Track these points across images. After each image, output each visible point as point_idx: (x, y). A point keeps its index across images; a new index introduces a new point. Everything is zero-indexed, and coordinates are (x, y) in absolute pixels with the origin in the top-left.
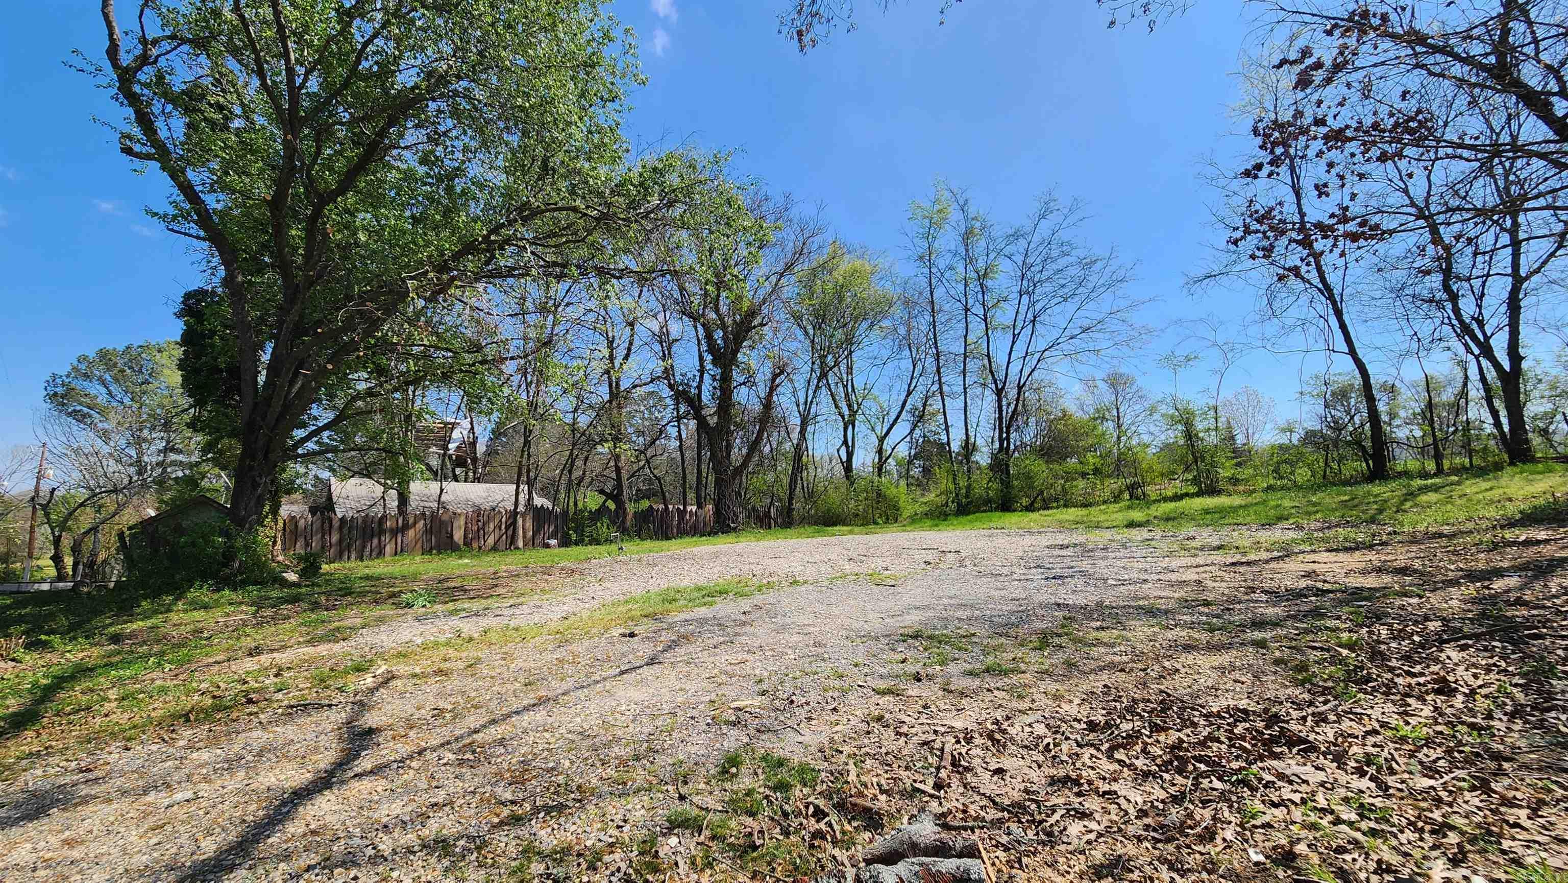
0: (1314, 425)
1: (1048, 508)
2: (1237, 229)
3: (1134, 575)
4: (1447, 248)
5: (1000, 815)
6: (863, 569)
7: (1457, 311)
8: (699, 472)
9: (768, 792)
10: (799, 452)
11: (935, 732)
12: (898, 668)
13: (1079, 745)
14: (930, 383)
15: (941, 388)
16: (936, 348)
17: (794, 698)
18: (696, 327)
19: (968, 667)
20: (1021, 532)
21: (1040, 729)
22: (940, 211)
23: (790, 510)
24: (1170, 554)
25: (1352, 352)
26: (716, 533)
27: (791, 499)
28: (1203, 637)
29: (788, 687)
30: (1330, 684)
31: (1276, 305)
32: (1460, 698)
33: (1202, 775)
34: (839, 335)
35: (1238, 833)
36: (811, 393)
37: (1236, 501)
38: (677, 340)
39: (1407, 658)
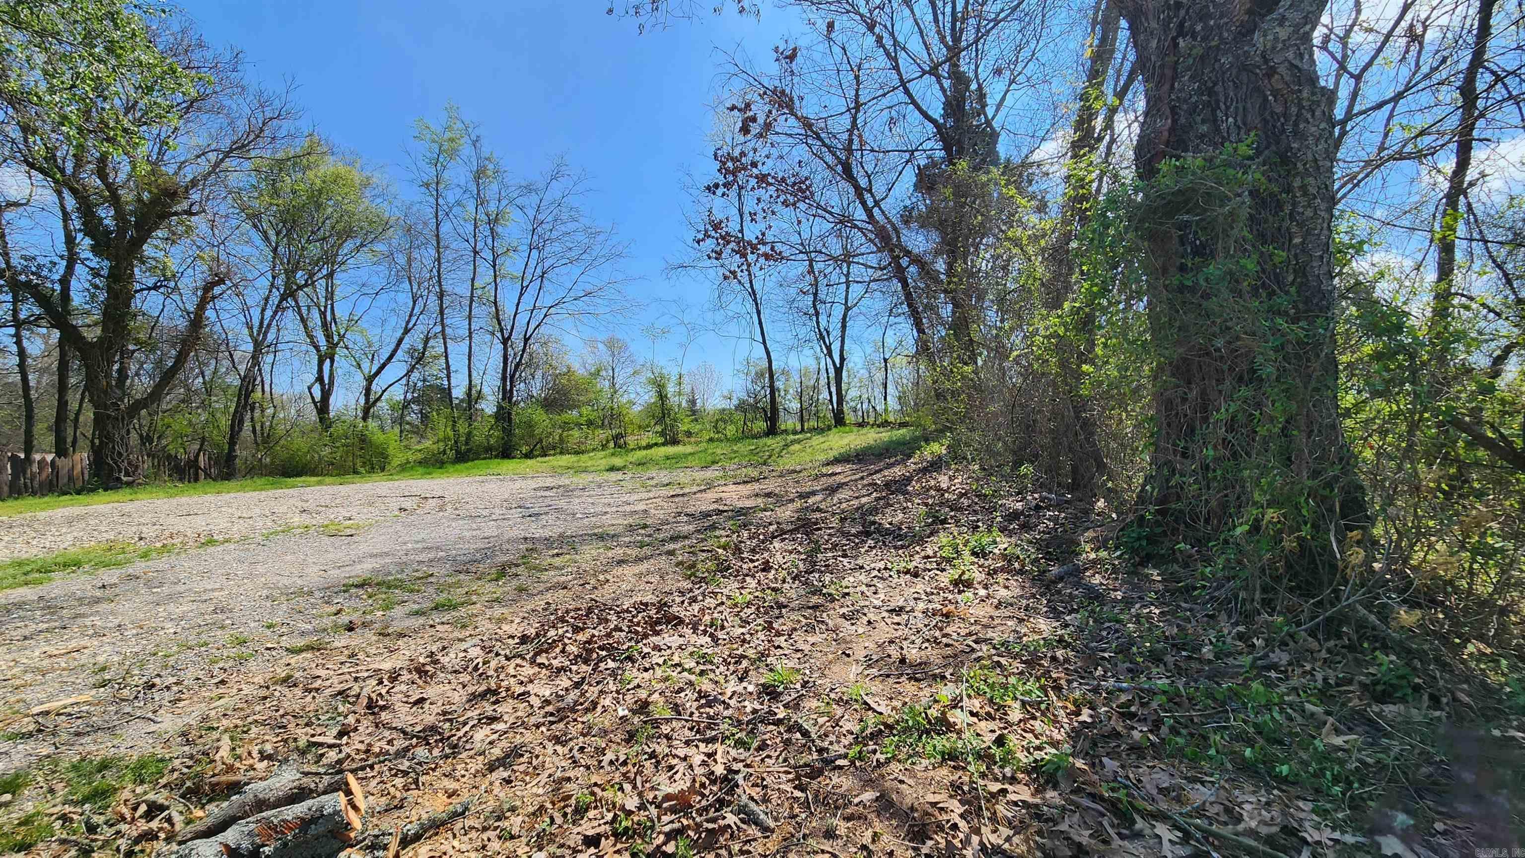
0: (743, 396)
1: (546, 455)
2: (699, 231)
3: (599, 509)
4: (816, 279)
5: (407, 743)
6: (319, 520)
7: (818, 323)
8: (62, 404)
9: (68, 809)
10: (248, 384)
11: (356, 679)
12: (328, 622)
13: (508, 659)
14: (432, 322)
15: (443, 331)
16: (440, 285)
17: (157, 681)
18: (59, 193)
19: (416, 607)
20: (516, 477)
21: (474, 652)
22: (452, 140)
23: (230, 457)
24: (632, 491)
25: (764, 343)
26: (93, 490)
27: (232, 442)
28: (633, 552)
29: (152, 668)
30: (706, 574)
31: (724, 299)
32: (773, 572)
33: (601, 660)
34: (314, 250)
35: (614, 699)
36: (269, 313)
37: (689, 449)
38: (16, 204)
39: (753, 551)
